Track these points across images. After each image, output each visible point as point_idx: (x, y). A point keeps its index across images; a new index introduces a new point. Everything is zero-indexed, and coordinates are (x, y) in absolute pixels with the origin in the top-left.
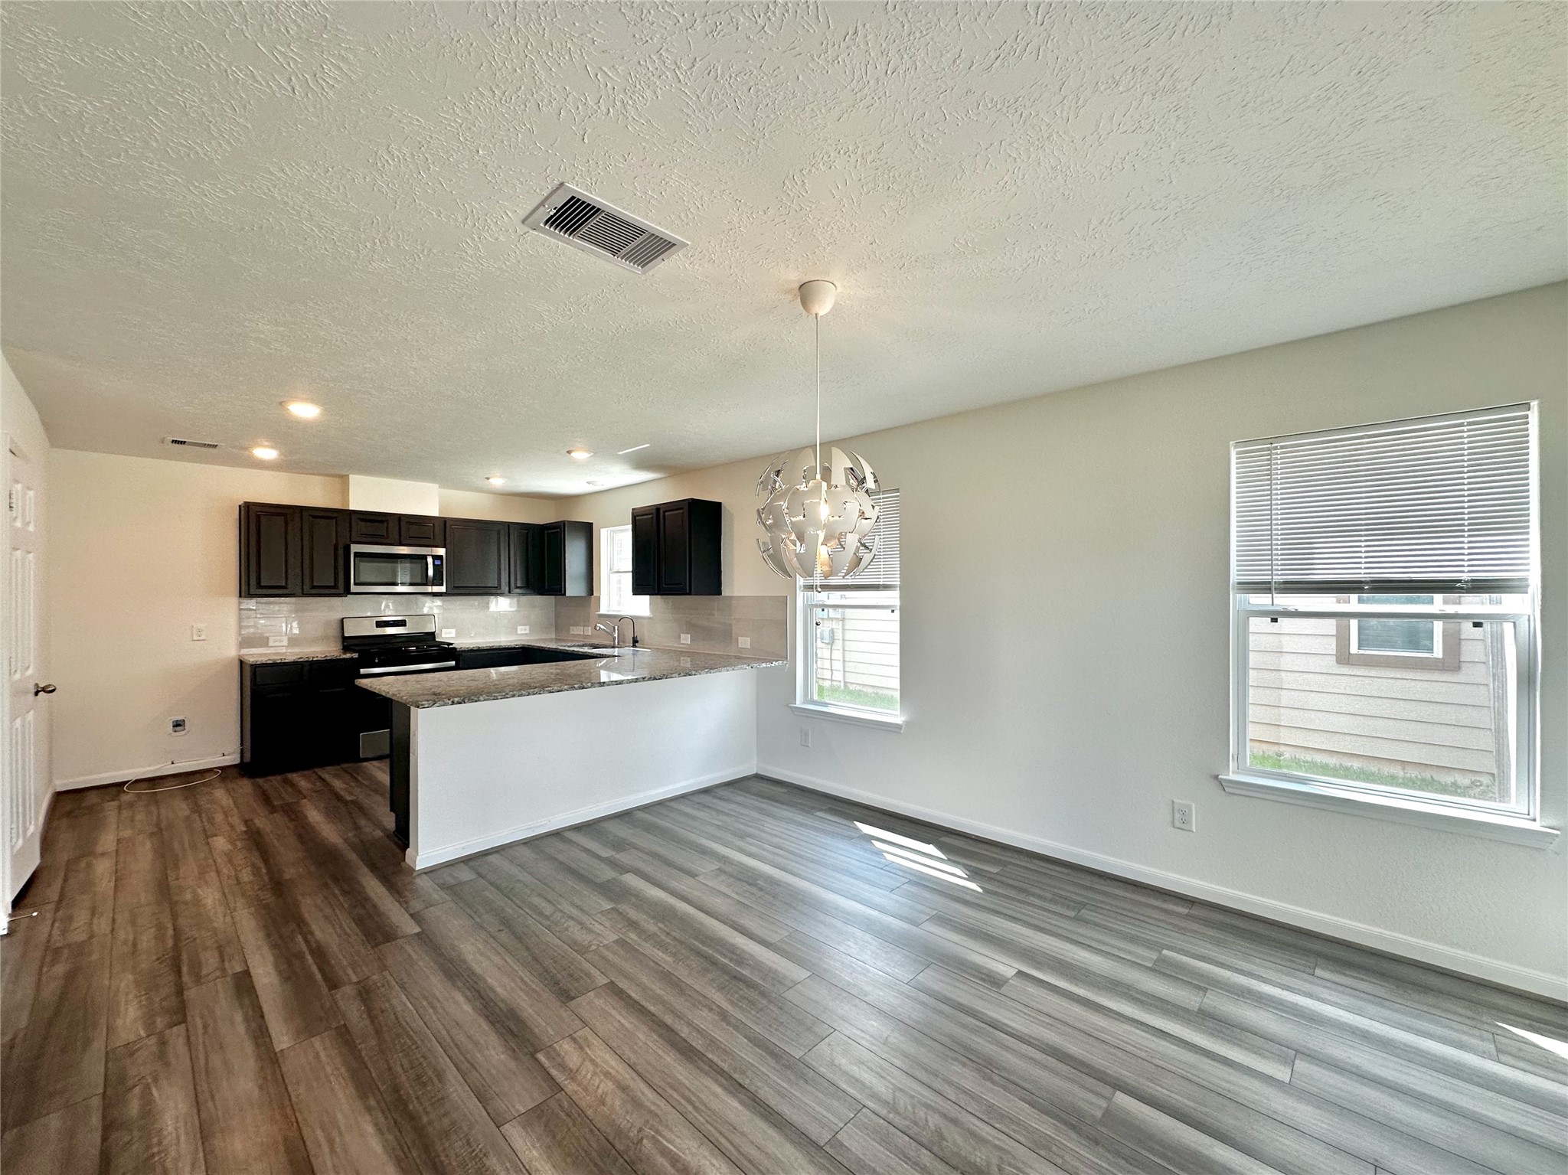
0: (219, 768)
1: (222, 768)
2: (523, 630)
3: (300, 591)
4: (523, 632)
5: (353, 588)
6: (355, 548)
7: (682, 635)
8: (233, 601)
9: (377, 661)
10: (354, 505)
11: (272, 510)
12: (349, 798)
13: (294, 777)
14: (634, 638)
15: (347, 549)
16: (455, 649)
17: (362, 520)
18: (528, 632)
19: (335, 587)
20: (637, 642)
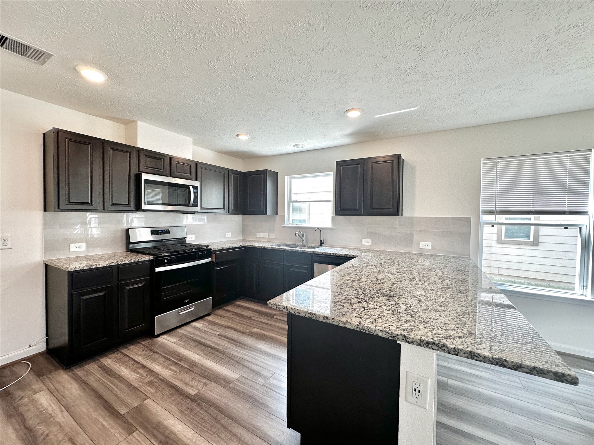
0: (25, 359)
1: (29, 359)
2: (228, 235)
3: (102, 208)
4: (228, 236)
5: (144, 207)
6: (145, 176)
7: (363, 240)
8: (38, 215)
9: (166, 261)
10: (140, 145)
11: (80, 139)
12: (193, 392)
13: (108, 361)
14: (321, 241)
15: (138, 177)
16: (211, 249)
17: (147, 156)
18: (230, 236)
19: (129, 204)
20: (323, 243)
